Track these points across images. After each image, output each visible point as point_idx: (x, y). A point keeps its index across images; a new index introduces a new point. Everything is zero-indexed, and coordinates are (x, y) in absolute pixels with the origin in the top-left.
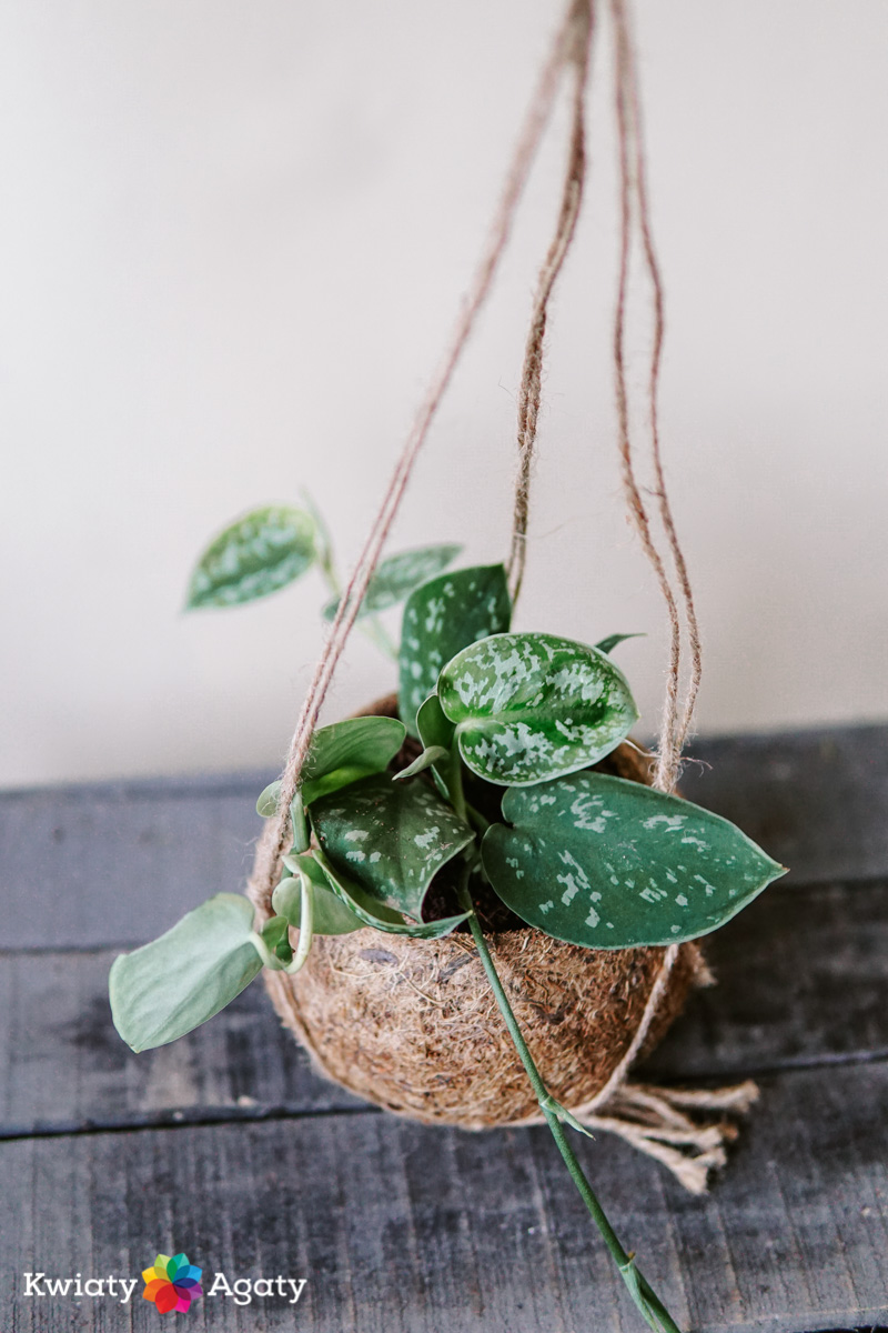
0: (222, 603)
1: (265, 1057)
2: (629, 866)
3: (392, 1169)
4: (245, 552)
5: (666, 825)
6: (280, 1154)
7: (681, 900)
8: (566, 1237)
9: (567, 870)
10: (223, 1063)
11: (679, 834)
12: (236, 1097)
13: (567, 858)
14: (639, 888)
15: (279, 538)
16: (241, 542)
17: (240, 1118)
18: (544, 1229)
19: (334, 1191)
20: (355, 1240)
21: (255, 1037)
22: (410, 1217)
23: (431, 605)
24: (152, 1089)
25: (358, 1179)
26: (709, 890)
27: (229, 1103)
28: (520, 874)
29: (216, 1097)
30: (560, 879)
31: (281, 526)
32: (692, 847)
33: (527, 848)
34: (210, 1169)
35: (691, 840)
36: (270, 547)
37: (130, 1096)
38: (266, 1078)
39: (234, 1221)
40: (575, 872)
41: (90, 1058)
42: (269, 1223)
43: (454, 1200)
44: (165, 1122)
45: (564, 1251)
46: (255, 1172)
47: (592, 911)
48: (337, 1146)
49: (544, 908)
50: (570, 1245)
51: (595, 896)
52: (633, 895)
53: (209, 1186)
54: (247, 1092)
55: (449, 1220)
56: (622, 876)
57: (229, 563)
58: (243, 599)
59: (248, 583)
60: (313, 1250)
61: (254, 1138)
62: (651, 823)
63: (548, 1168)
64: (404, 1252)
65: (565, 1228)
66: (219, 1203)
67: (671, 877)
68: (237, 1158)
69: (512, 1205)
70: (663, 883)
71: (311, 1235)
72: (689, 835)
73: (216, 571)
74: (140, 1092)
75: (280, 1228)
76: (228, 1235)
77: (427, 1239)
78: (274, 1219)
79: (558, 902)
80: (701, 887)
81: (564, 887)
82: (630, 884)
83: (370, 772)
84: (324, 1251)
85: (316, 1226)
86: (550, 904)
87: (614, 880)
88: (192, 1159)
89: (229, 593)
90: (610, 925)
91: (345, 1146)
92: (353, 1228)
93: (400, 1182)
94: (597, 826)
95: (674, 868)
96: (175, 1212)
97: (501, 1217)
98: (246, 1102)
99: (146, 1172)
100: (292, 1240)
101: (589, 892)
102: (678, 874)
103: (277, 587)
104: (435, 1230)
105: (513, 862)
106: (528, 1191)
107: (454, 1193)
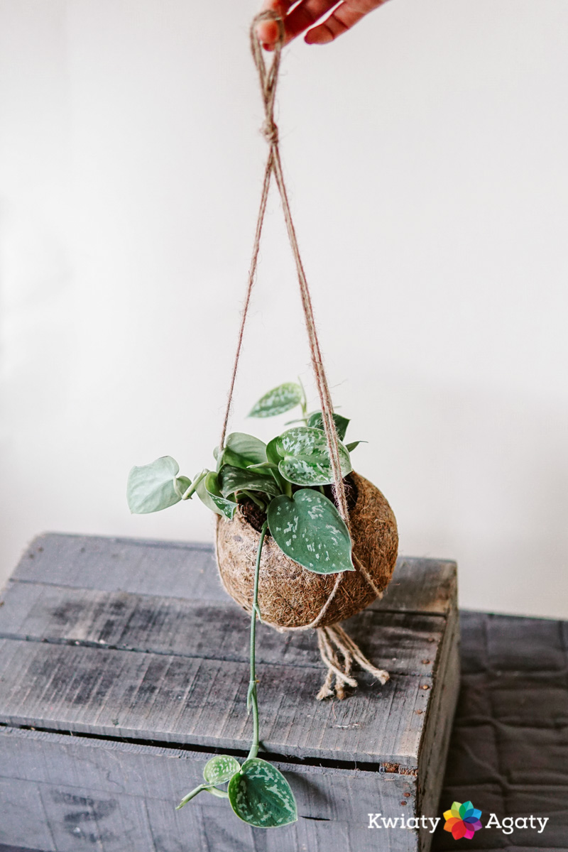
0: (261, 417)
1: (117, 630)
2: (311, 534)
3: (142, 671)
4: (277, 399)
5: (332, 530)
6: (105, 660)
7: (317, 556)
8: (191, 702)
9: (293, 522)
10: (101, 629)
11: (334, 536)
12: (99, 639)
13: (296, 519)
14: (309, 543)
15: (290, 396)
16: (277, 395)
17: (99, 646)
18: (185, 698)
19: (118, 673)
20: (116, 689)
21: (117, 623)
22: (139, 686)
23: (316, 421)
24: (72, 632)
25: (128, 672)
26: (327, 559)
27: (96, 641)
28: (278, 513)
29: (92, 639)
30: (289, 523)
31: (292, 392)
32: (334, 542)
33: (287, 508)
34: (78, 659)
35: (335, 540)
36: (286, 398)
37: (63, 633)
38: (114, 635)
39: (78, 675)
40: (294, 525)
41: (56, 619)
42: (89, 679)
43: (159, 684)
44: (72, 643)
45: (188, 706)
46: (94, 663)
47: (290, 540)
48: (127, 660)
49: (277, 529)
50: (190, 704)
51: (294, 536)
52: (305, 544)
53: (75, 664)
54: (104, 639)
55: (152, 689)
56: (306, 536)
57: (269, 402)
58: (268, 416)
59: (272, 411)
60: (100, 689)
61: (99, 654)
62: (328, 527)
63: (198, 680)
64: (130, 695)
65: (193, 699)
66: (76, 670)
67: (319, 546)
68: (90, 658)
69: (178, 689)
70: (316, 547)
71: (101, 684)
72: (335, 537)
73: (263, 405)
74: (67, 633)
75: (92, 681)
76: (73, 679)
77: (141, 693)
78: (92, 678)
79: (282, 530)
80: (326, 556)
81: (288, 527)
82: (307, 540)
83: (267, 474)
84: (103, 690)
85: (105, 682)
86: (280, 529)
87: (303, 536)
88: (74, 656)
89: (264, 413)
90: (293, 549)
91: (129, 661)
92: (117, 685)
93: (143, 675)
94: (313, 517)
95: (323, 544)
96: (59, 670)
97: (172, 691)
98: (102, 642)
99: (56, 657)
100: (94, 685)
101: (293, 533)
102: (322, 547)
103: (280, 413)
104: (146, 691)
105: (279, 509)
106: (186, 686)
107: (160, 682)
